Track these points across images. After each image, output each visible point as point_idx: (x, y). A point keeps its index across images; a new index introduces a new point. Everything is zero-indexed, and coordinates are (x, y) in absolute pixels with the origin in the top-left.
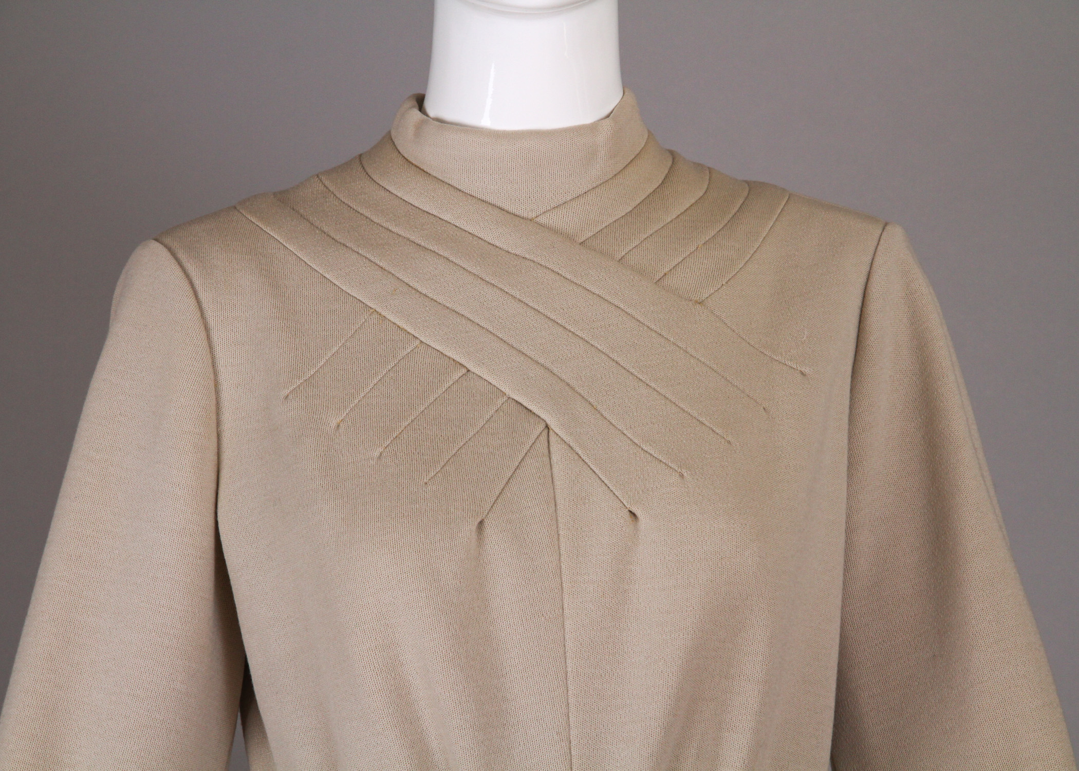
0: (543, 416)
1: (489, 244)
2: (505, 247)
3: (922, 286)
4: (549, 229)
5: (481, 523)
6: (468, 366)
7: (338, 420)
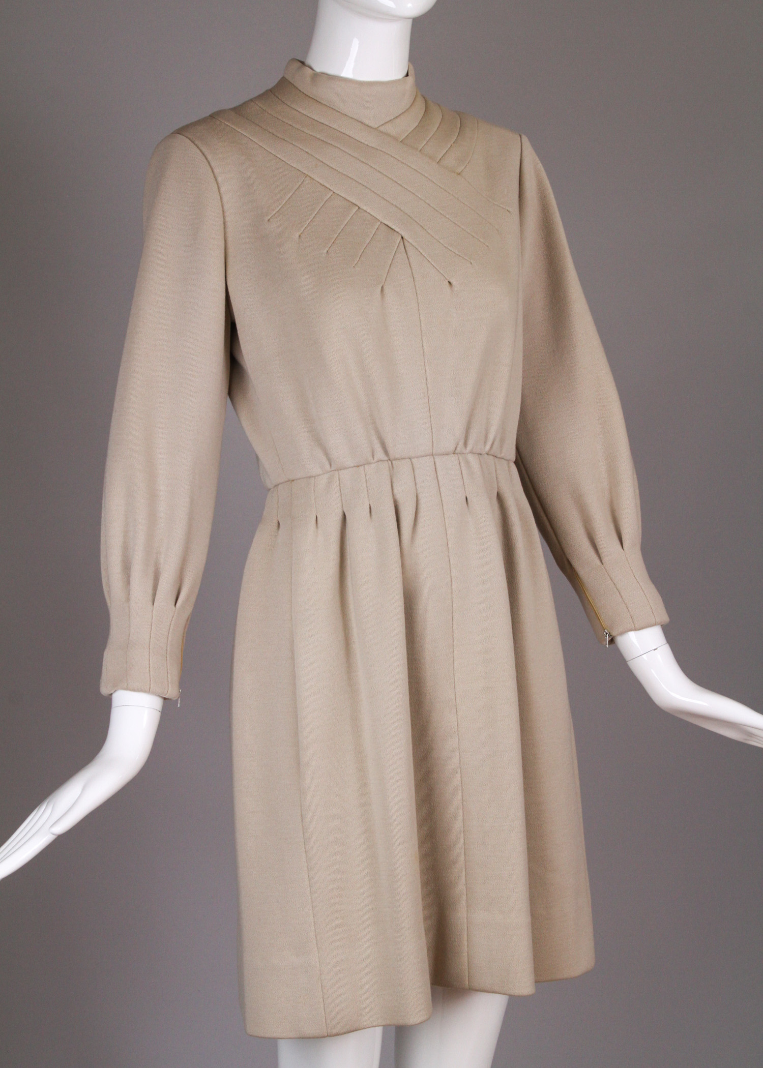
0: (400, 232)
1: (358, 141)
2: (366, 143)
3: (540, 166)
4: (386, 134)
5: (382, 287)
6: (359, 205)
7: (300, 233)
